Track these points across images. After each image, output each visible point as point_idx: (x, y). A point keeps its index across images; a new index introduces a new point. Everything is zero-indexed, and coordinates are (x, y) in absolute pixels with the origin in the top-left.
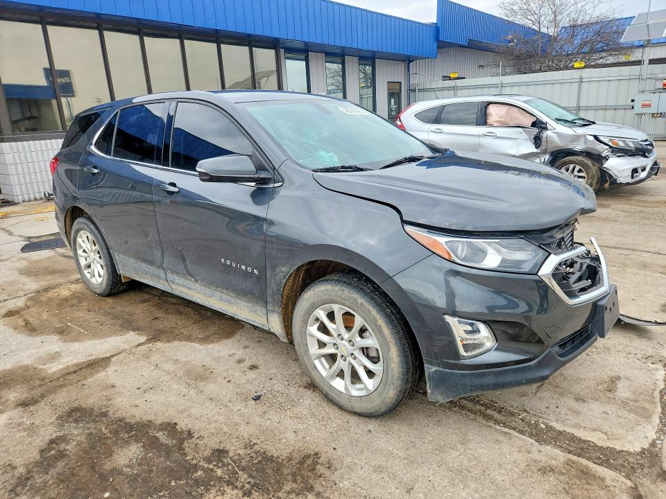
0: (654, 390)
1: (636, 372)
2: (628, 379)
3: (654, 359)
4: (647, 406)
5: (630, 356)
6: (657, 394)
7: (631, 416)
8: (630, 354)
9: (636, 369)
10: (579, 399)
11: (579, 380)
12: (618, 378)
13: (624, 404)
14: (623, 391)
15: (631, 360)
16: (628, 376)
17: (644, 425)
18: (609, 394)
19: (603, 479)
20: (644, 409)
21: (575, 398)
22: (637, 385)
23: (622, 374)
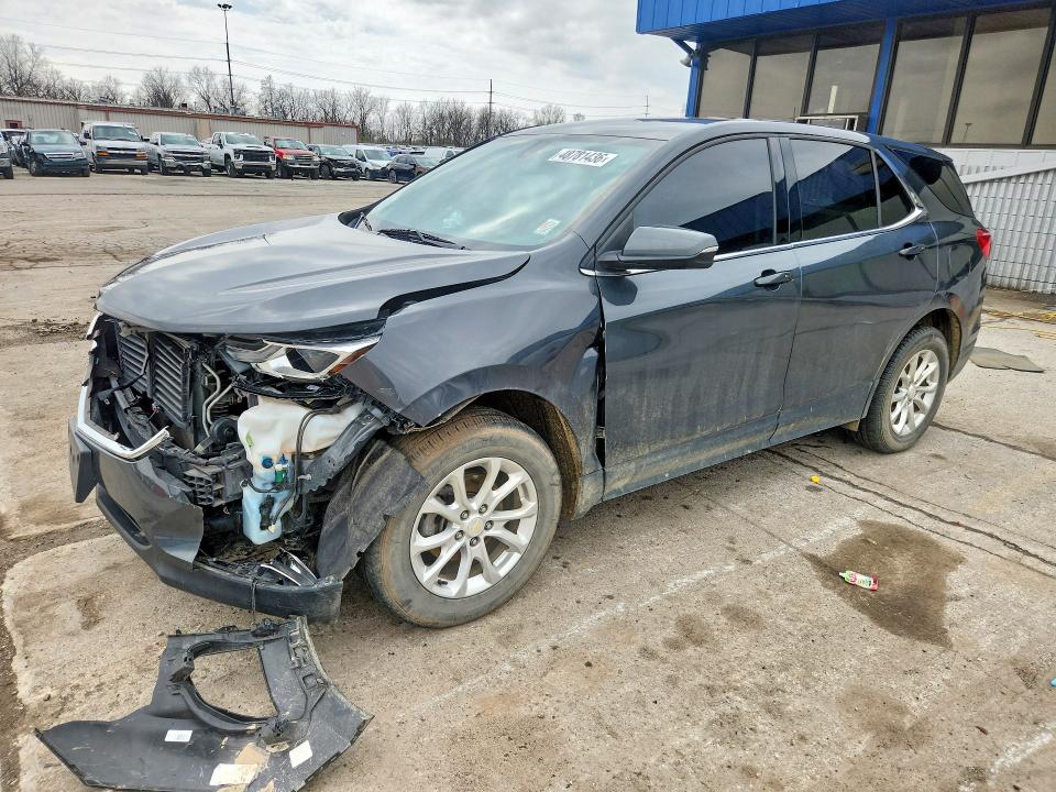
0: (25, 645)
1: (68, 657)
2: (71, 634)
3: (50, 711)
4: (25, 614)
5: (96, 682)
6: (18, 641)
7: (39, 588)
8: (99, 687)
9: (70, 664)
10: (116, 566)
11: (136, 587)
12: (87, 626)
13: (56, 596)
14: (69, 613)
15: (88, 676)
16: (75, 640)
17: (19, 591)
18: (84, 594)
19: (38, 524)
20: (28, 607)
21: (119, 564)
22: (53, 634)
23: (86, 637)
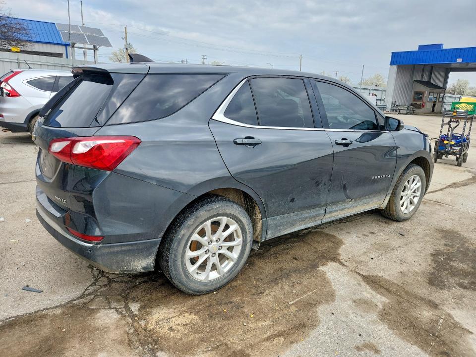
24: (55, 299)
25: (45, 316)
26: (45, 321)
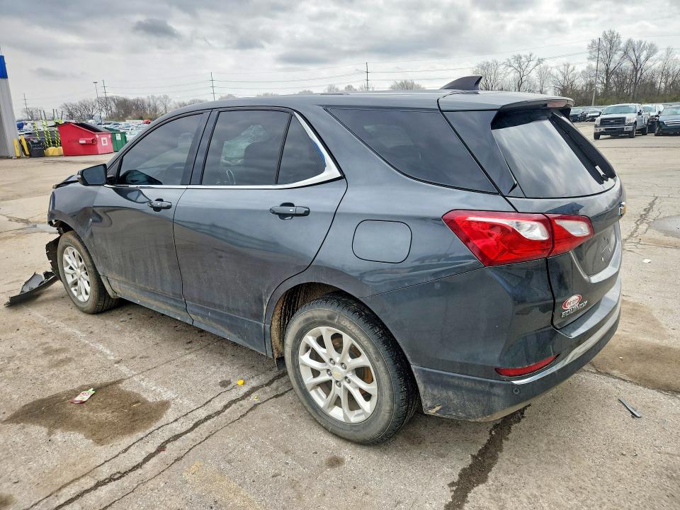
24: (610, 385)
25: (631, 376)
26: (633, 373)
